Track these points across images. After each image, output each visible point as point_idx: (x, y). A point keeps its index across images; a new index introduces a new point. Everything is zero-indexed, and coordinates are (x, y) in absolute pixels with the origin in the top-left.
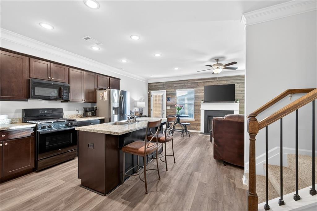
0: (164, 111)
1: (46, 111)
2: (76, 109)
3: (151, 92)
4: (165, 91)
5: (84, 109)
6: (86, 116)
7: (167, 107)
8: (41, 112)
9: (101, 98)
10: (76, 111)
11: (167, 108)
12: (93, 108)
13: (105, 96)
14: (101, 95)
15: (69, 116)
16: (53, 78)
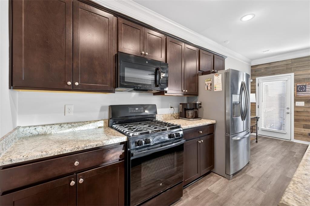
0: (288, 109)
1: (136, 109)
2: (170, 105)
3: (257, 79)
4: (293, 73)
5: (181, 106)
6: (185, 117)
7: (297, 102)
8: (130, 110)
9: (207, 87)
10: (170, 108)
11: (297, 105)
12: (196, 104)
13: (215, 83)
14: (206, 83)
15: (162, 116)
16: (147, 54)
